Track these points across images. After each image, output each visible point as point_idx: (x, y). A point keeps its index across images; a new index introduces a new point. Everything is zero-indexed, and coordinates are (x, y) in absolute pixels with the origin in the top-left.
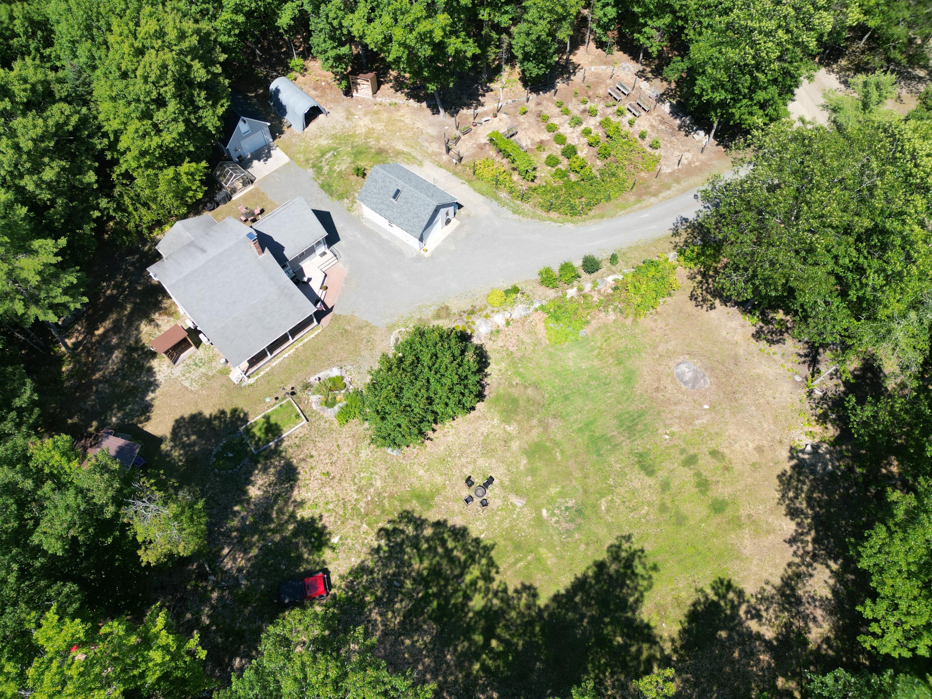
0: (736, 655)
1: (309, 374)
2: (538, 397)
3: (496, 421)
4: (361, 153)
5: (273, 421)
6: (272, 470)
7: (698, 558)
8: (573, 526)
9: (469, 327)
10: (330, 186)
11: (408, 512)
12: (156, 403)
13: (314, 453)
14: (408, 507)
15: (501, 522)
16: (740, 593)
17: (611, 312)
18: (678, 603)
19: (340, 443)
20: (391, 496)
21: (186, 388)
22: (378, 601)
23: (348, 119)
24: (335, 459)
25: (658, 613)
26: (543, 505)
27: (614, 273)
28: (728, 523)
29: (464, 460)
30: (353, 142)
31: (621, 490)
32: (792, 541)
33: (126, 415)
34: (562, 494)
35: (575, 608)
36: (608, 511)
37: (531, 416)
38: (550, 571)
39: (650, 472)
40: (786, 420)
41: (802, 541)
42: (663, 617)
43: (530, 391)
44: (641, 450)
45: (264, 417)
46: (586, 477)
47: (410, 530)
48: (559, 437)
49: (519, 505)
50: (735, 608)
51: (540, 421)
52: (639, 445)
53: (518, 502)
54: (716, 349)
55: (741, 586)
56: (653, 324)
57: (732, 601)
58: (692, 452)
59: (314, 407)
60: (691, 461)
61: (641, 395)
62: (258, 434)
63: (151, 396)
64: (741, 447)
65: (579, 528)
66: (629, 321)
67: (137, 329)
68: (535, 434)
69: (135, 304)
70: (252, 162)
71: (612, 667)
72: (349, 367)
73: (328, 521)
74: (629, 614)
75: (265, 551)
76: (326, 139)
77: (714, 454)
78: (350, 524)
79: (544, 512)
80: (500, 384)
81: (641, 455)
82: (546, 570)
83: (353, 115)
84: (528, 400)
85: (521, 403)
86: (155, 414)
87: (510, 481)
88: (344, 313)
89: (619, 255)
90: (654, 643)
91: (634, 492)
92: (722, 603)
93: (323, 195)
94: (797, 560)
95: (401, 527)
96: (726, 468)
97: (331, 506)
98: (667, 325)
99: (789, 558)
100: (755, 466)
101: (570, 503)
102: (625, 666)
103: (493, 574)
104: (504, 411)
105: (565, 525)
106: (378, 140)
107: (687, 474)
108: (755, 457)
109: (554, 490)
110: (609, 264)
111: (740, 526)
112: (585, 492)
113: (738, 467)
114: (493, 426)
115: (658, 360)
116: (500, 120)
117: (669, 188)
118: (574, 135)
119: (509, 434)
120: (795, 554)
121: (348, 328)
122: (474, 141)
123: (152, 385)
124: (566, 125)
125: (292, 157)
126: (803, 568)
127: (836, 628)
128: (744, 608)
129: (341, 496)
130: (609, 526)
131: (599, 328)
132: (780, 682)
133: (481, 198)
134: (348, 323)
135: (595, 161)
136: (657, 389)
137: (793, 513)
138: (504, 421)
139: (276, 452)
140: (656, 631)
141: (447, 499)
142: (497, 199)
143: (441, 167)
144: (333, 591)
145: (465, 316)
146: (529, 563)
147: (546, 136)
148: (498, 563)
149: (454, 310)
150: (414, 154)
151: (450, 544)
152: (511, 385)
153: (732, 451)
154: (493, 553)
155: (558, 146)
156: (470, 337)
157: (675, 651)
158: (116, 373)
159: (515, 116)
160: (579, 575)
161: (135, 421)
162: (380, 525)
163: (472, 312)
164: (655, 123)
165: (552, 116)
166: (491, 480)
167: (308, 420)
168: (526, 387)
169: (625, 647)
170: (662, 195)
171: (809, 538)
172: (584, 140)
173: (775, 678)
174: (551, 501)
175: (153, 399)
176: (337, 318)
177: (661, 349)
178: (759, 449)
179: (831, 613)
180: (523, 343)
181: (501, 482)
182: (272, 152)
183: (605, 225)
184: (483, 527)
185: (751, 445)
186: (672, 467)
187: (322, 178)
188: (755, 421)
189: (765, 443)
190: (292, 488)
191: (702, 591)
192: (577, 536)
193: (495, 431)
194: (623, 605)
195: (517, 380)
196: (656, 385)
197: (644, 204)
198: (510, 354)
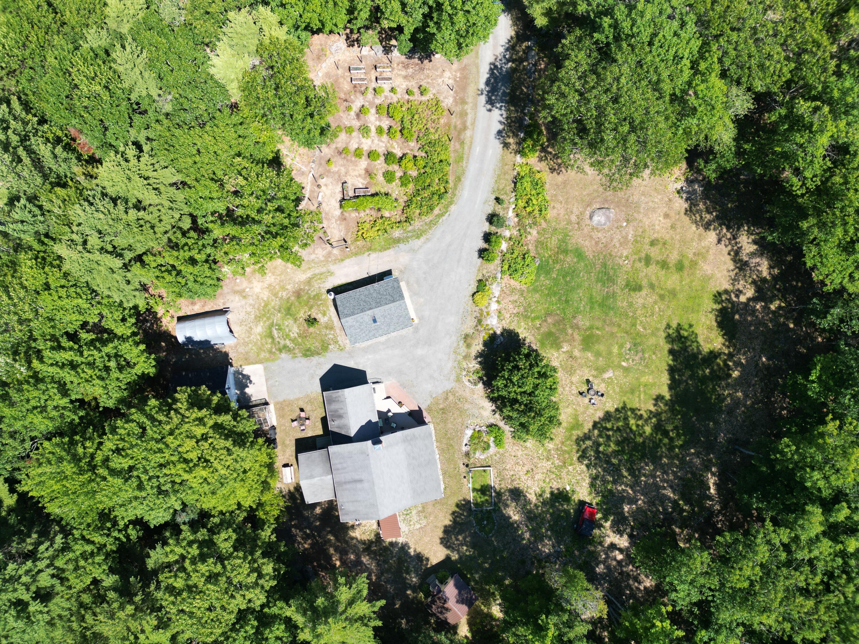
0: (749, 319)
1: (460, 450)
2: (556, 318)
3: (556, 354)
4: (289, 309)
5: (478, 487)
6: (509, 502)
7: (697, 301)
8: (640, 354)
9: (489, 330)
10: (308, 350)
11: (577, 439)
12: (419, 550)
13: (512, 473)
14: (574, 438)
15: (614, 391)
16: (726, 292)
17: (531, 231)
18: (710, 328)
19: (513, 454)
20: (562, 443)
21: (421, 528)
22: (614, 482)
23: (245, 297)
24: (521, 463)
25: (708, 343)
26: (619, 362)
27: (508, 208)
28: (691, 269)
29: (567, 389)
30: (274, 308)
31: (639, 312)
32: (719, 241)
33: (416, 572)
34: (621, 346)
35: (680, 382)
36: (645, 329)
37: (564, 330)
38: (655, 383)
39: (638, 288)
40: (661, 185)
41: (723, 237)
42: (711, 342)
43: (549, 320)
44: (624, 283)
45: (473, 492)
46: (619, 326)
47: (589, 443)
48: (588, 324)
49: (611, 375)
50: (729, 300)
51: (572, 327)
52: (621, 281)
53: (609, 374)
54: (595, 187)
55: (723, 289)
56: (555, 211)
57: (726, 299)
58: (643, 255)
59: (482, 457)
60: (648, 260)
61: (594, 256)
62: (483, 499)
63: (412, 552)
64: (659, 225)
65: (643, 351)
66: (544, 225)
67: (352, 538)
68: (577, 337)
69: (330, 532)
70: (245, 393)
71: (717, 384)
72: (469, 422)
73: (556, 485)
74: (700, 356)
75: (551, 528)
76: (257, 325)
77: (653, 243)
78: (564, 474)
79: (624, 364)
80: (533, 335)
81: (627, 285)
82: (653, 385)
83: (244, 291)
84: (554, 325)
85: (553, 330)
86: (426, 553)
87: (595, 370)
88: (429, 402)
89: (498, 196)
90: (720, 354)
91: (644, 306)
92: (724, 305)
93: (315, 359)
94: (729, 248)
95: (584, 447)
96: (664, 244)
97: (547, 480)
98: (561, 202)
99: (726, 250)
100: (673, 227)
101: (628, 346)
102: (720, 378)
103: (639, 413)
104: (552, 344)
105: (637, 358)
106: (283, 288)
107: (653, 268)
108: (668, 223)
109: (615, 350)
110: (500, 206)
111: (696, 264)
112: (627, 333)
113: (667, 237)
114: (557, 358)
115: (579, 228)
116: (326, 185)
117: (466, 114)
118: (376, 141)
119: (568, 351)
120: (726, 246)
121: (441, 406)
122: (334, 220)
123: (404, 548)
124: (364, 140)
125: (260, 362)
126: (735, 248)
127: (770, 259)
128: (733, 296)
129: (545, 471)
130: (653, 334)
131: (536, 247)
132: (773, 307)
133: (391, 252)
134: (438, 404)
135: (408, 145)
136: (597, 243)
137: (707, 227)
138: (558, 349)
139: (499, 494)
140: (716, 350)
141: (584, 412)
142: (398, 241)
143: (342, 260)
144: (594, 504)
145: (479, 327)
146: (645, 392)
147: (363, 163)
148: (634, 407)
149: (471, 331)
150: (317, 271)
151: (609, 425)
152: (538, 329)
153: (658, 232)
154: (628, 407)
155: (379, 162)
156: (495, 333)
157: (728, 347)
158: (378, 565)
159: (329, 171)
160: (667, 368)
161: (423, 568)
162: (575, 458)
163: (480, 322)
164: (404, 73)
165: (347, 144)
166: (588, 381)
167: (489, 466)
168: (545, 321)
169: (712, 371)
170: (468, 124)
171: (725, 230)
172: (385, 138)
173: (769, 308)
174: (620, 355)
175: (415, 551)
176: (429, 409)
177: (574, 218)
178: (666, 216)
179: (762, 255)
180: (516, 301)
181: (594, 376)
182: (244, 373)
183: (467, 182)
184: (611, 403)
185: (661, 219)
186: (644, 274)
187: (297, 351)
188: (650, 204)
189: (665, 209)
190: (525, 496)
191: (713, 310)
192: (647, 355)
193: (561, 358)
194: (695, 356)
195: (538, 323)
196: (593, 242)
197: (467, 141)
198: (517, 315)
